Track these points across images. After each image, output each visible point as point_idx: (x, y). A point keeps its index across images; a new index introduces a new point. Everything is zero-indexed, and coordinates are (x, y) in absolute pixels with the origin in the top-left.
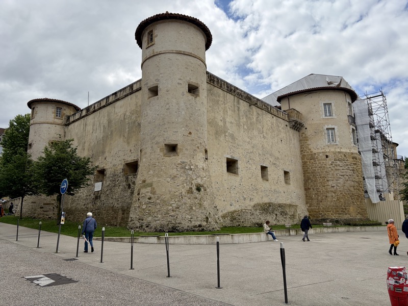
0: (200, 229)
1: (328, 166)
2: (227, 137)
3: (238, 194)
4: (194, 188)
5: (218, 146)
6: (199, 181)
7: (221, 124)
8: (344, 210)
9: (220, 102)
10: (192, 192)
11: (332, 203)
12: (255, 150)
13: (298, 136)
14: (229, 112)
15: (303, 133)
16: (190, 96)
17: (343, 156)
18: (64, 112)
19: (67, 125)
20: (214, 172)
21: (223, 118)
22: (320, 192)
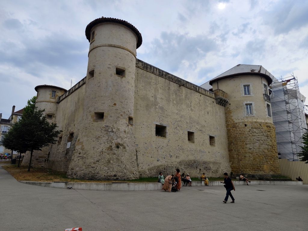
0: (115, 178)
1: (247, 133)
2: (157, 109)
3: (165, 153)
4: (114, 146)
5: (148, 115)
6: (119, 141)
7: (152, 99)
8: (259, 167)
9: (152, 83)
10: (111, 150)
11: (250, 162)
12: (183, 119)
13: (224, 110)
14: (160, 91)
15: (228, 108)
16: (117, 77)
17: (259, 126)
18: (58, 94)
19: (58, 103)
20: (144, 135)
21: (154, 95)
22: (240, 153)
